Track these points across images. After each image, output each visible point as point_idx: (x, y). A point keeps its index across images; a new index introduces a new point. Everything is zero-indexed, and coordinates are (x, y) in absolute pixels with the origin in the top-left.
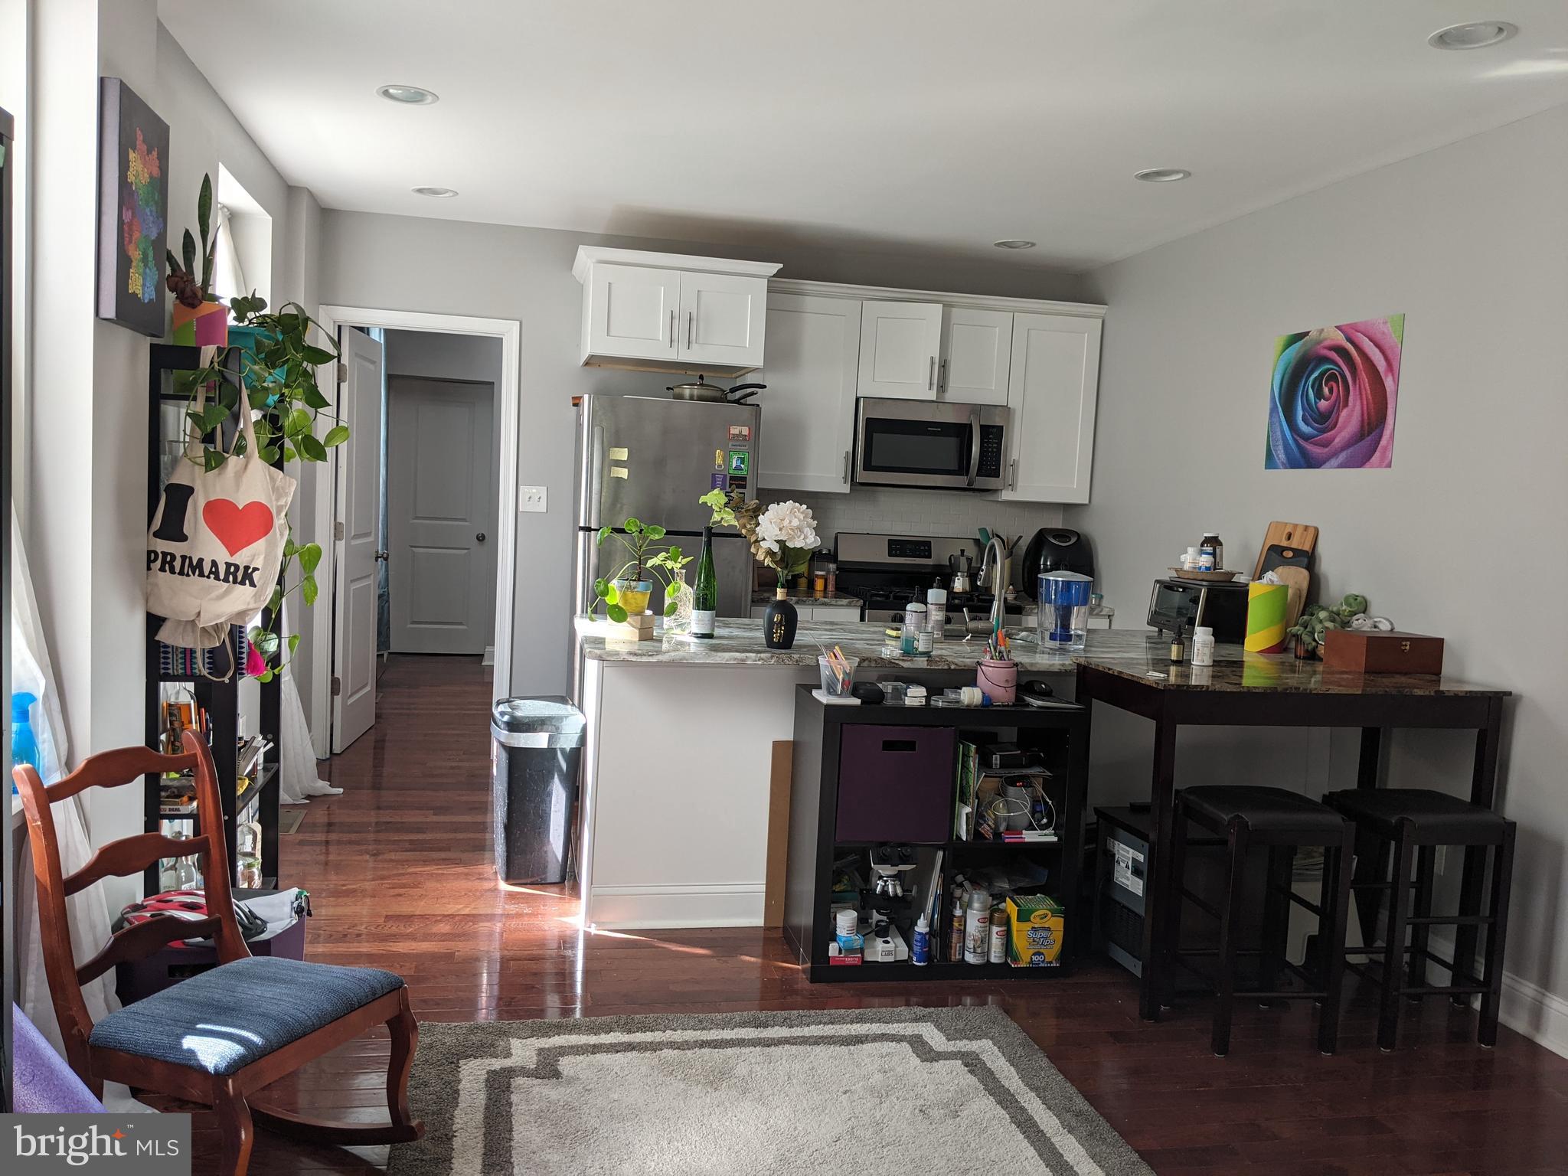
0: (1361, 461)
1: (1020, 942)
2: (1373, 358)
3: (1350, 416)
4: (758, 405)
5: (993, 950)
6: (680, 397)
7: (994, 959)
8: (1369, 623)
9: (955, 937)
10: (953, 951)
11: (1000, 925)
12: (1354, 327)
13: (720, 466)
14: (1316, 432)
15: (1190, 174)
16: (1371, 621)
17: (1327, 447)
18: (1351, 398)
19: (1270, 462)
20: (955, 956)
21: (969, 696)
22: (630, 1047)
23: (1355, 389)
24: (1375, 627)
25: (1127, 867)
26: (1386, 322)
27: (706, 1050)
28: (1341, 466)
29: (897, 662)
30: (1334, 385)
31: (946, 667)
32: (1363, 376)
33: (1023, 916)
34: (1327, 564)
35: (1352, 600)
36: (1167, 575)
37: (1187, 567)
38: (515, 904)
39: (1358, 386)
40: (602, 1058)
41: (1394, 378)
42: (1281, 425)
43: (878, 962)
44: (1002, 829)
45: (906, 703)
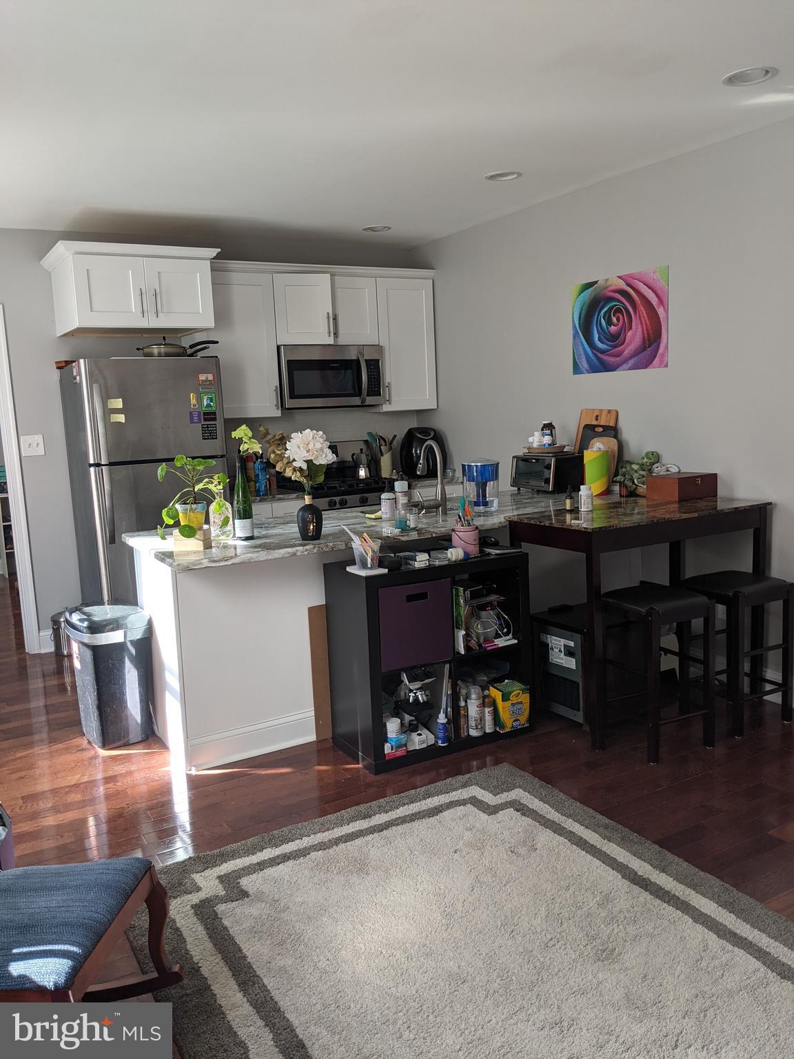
0: (646, 364)
1: (505, 715)
2: (647, 296)
3: (634, 335)
4: (217, 357)
5: (487, 724)
6: (151, 355)
7: (488, 730)
8: (664, 468)
9: (462, 720)
10: (462, 731)
11: (489, 707)
12: (632, 276)
13: (194, 405)
14: (609, 348)
15: (521, 174)
16: (665, 467)
17: (619, 356)
18: (634, 324)
19: (577, 369)
20: (465, 734)
21: (455, 554)
22: (285, 858)
23: (636, 318)
24: (668, 471)
25: (560, 651)
26: (656, 272)
27: (342, 846)
28: (630, 369)
29: (398, 537)
30: (621, 316)
31: (430, 536)
32: (641, 308)
33: (505, 698)
34: (629, 432)
35: (650, 455)
36: (521, 452)
37: (535, 445)
38: (120, 764)
39: (638, 315)
40: (270, 872)
41: (664, 309)
42: (583, 345)
43: (416, 750)
44: (482, 641)
45: (416, 566)
